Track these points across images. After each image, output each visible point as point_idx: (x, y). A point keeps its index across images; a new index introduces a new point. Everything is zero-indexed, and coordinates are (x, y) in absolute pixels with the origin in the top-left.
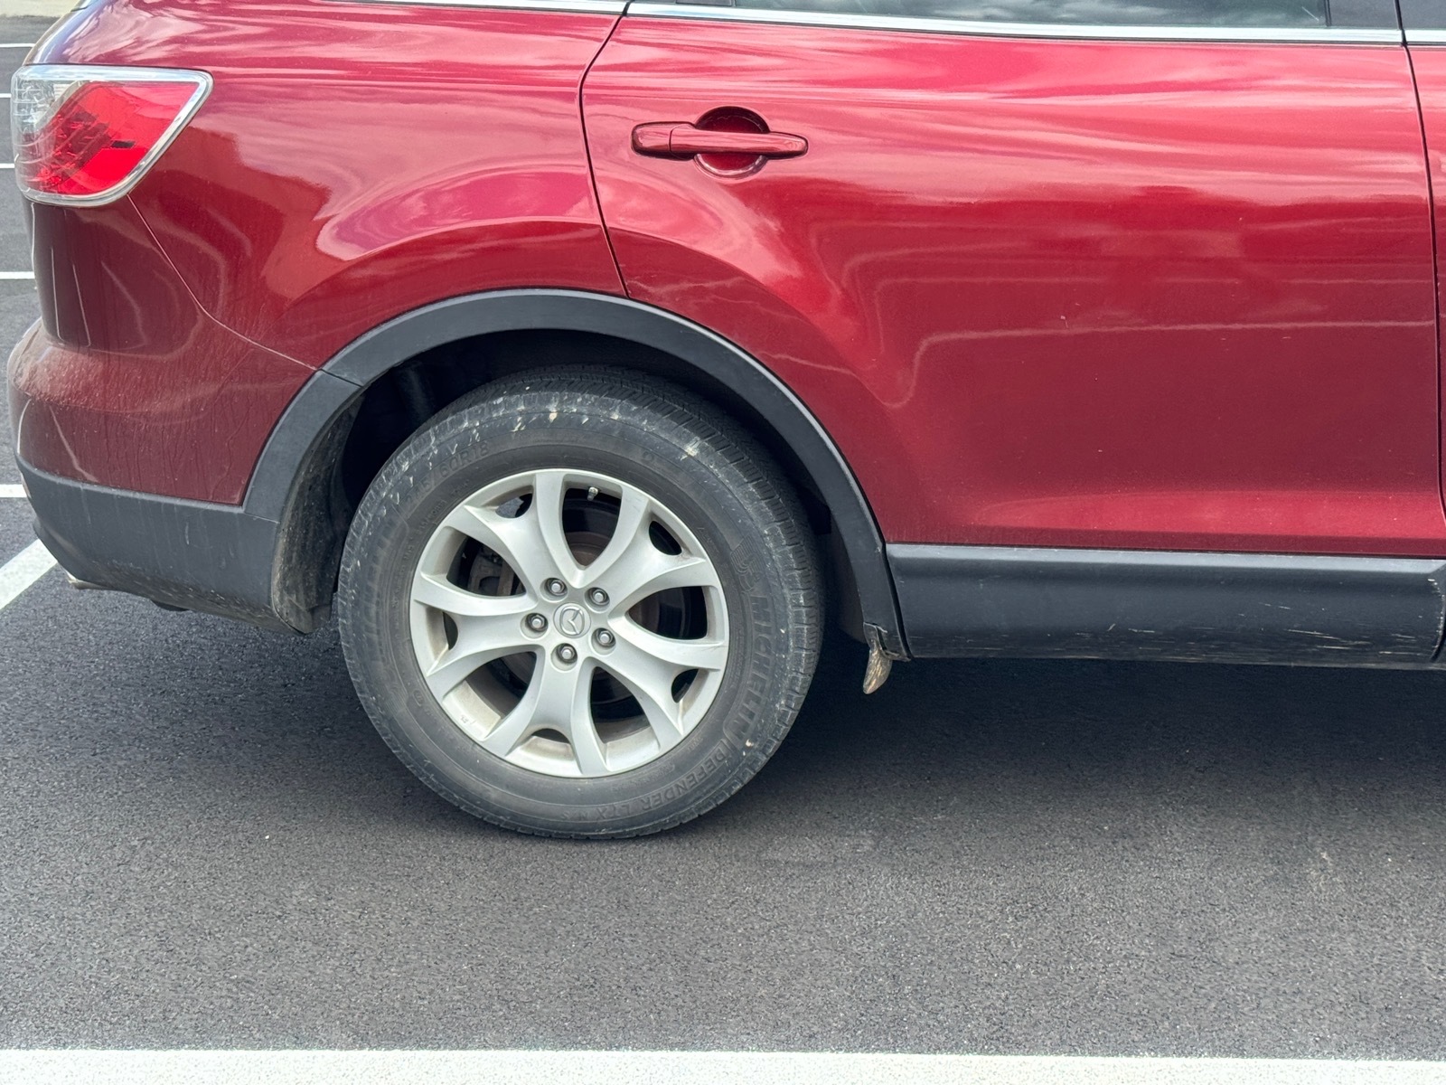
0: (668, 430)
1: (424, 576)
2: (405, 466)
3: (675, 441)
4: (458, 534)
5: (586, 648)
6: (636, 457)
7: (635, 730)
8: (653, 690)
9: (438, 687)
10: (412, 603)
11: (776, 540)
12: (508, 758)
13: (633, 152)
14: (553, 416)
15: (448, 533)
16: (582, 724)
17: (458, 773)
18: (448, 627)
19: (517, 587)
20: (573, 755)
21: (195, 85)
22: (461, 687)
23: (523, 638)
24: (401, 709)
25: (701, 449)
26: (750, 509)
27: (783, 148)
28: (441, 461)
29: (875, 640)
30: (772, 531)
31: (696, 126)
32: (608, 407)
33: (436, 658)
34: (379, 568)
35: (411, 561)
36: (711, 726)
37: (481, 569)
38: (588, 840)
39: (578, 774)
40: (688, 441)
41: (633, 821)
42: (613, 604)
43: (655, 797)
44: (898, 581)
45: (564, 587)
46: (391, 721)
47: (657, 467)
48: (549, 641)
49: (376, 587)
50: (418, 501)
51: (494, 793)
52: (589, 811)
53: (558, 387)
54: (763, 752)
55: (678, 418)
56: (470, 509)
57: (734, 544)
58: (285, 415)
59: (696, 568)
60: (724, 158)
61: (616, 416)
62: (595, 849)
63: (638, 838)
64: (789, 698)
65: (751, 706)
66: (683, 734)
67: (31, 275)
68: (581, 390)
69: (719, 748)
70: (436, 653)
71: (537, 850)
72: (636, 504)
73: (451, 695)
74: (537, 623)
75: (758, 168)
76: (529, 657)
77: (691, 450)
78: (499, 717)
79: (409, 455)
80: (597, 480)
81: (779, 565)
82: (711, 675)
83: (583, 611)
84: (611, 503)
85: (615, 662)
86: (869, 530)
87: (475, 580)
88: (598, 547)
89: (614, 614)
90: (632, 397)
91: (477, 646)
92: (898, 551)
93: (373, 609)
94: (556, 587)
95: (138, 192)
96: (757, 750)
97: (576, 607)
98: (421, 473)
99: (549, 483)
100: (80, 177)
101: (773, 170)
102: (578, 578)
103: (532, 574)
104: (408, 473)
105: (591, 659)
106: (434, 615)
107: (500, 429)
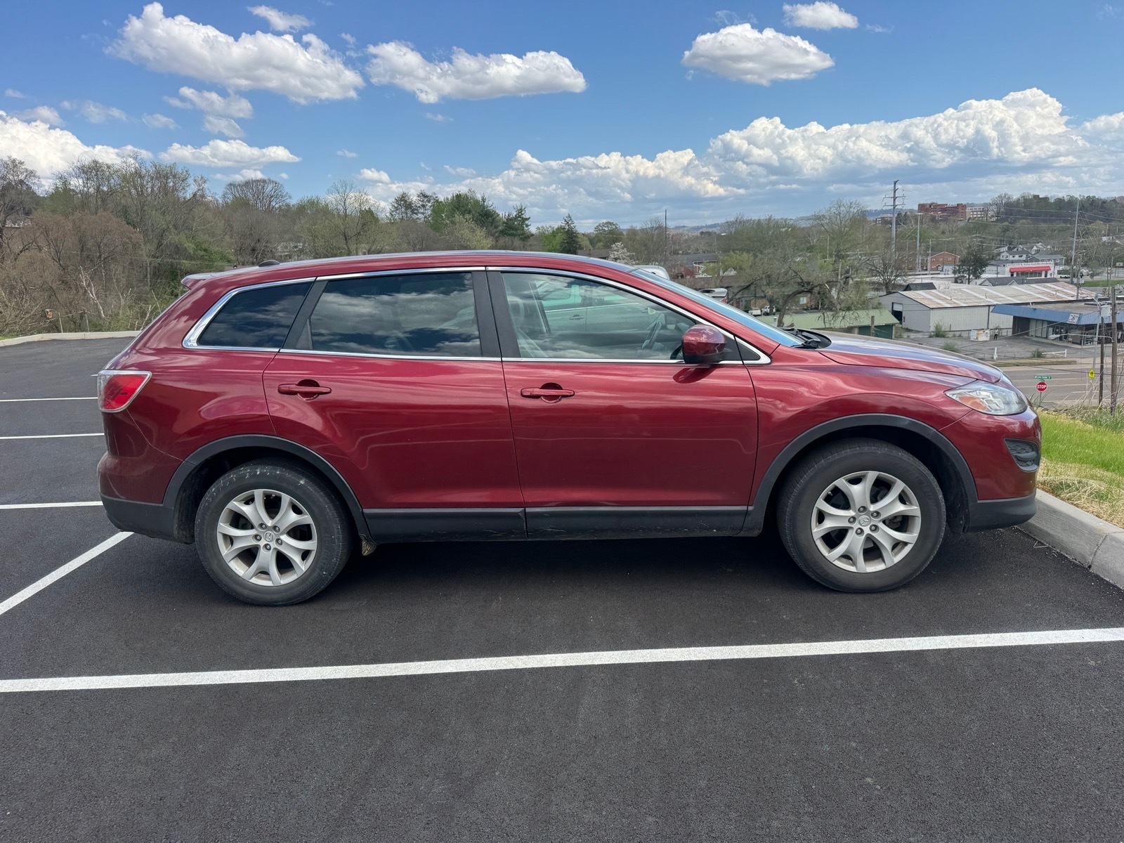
0: (295, 476)
1: (221, 524)
2: (213, 490)
3: (297, 480)
4: (231, 510)
5: (273, 545)
6: (284, 485)
7: (289, 570)
8: (296, 558)
9: (227, 560)
10: (218, 534)
11: (331, 510)
12: (250, 581)
13: (279, 394)
14: (258, 473)
15: (228, 510)
16: (273, 569)
18: (230, 540)
19: (252, 527)
20: (270, 579)
21: (146, 375)
22: (235, 558)
23: (254, 543)
24: (215, 566)
25: (305, 482)
26: (321, 500)
27: (324, 391)
28: (223, 488)
29: (363, 538)
30: (328, 506)
31: (298, 385)
32: (276, 470)
33: (226, 550)
34: (206, 522)
35: (217, 520)
36: (312, 569)
37: (242, 522)
38: (276, 606)
39: (272, 585)
40: (301, 479)
41: (289, 599)
42: (281, 531)
43: (296, 591)
44: (367, 520)
45: (266, 526)
46: (212, 570)
47: (292, 488)
48: (262, 543)
49: (205, 528)
50: (217, 500)
51: (246, 592)
52: (275, 597)
53: (261, 464)
54: (330, 575)
55: (296, 471)
56: (235, 503)
57: (316, 510)
59: (307, 519)
60: (305, 394)
61: (278, 473)
62: (277, 609)
63: (293, 604)
65: (324, 561)
66: (304, 570)
67: (103, 434)
68: (268, 465)
69: (315, 575)
70: (227, 548)
71: (259, 610)
72: (286, 499)
73: (232, 561)
74: (258, 538)
75: (316, 397)
76: (256, 548)
77: (302, 482)
78: (247, 568)
79: (214, 487)
80: (274, 492)
81: (331, 517)
82: (313, 552)
83: (272, 534)
84: (279, 499)
85: (283, 549)
86: (357, 506)
87: (240, 525)
88: (276, 513)
89: (282, 534)
90: (284, 467)
91: (239, 545)
92: (366, 511)
93: (205, 535)
94: (264, 526)
95: (129, 408)
96: (328, 575)
97: (270, 532)
98: (218, 491)
99: (259, 494)
100: (113, 403)
101: (321, 397)
102: (269, 523)
103: (255, 522)
104: (214, 492)
105: (275, 549)
106: (225, 536)
107: (242, 477)
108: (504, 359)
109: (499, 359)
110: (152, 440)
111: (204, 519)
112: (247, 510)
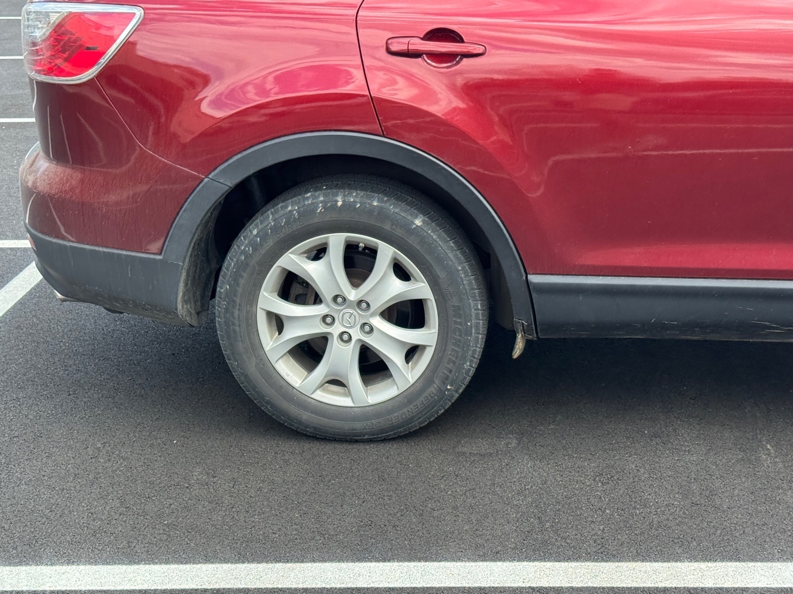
0: (405, 211)
1: (265, 294)
2: (255, 232)
3: (409, 217)
4: (284, 269)
5: (357, 334)
6: (387, 227)
7: (383, 380)
8: (394, 357)
9: (272, 357)
10: (258, 309)
11: (466, 273)
12: (312, 396)
13: (386, 53)
14: (340, 204)
15: (279, 270)
16: (354, 377)
17: (285, 405)
18: (278, 323)
19: (317, 299)
20: (349, 394)
21: (134, 14)
22: (285, 357)
23: (321, 329)
24: (251, 368)
25: (423, 221)
26: (451, 255)
27: (475, 52)
28: (275, 229)
30: (463, 268)
31: (422, 39)
32: (371, 198)
33: (271, 341)
34: (240, 290)
35: (258, 286)
36: (427, 378)
37: (296, 289)
38: (356, 441)
39: (352, 405)
40: (416, 218)
41: (383, 431)
42: (373, 309)
43: (396, 417)
44: (534, 295)
45: (344, 299)
46: (246, 376)
47: (399, 232)
48: (335, 330)
49: (238, 301)
50: (263, 251)
51: (305, 416)
52: (358, 426)
53: (342, 187)
54: (457, 391)
55: (410, 201)
56: (292, 256)
57: (442, 275)
58: (186, 204)
59: (419, 288)
60: (439, 57)
61: (375, 204)
62: (361, 446)
63: (385, 440)
64: (471, 361)
65: (450, 366)
66: (412, 381)
68: (356, 189)
69: (432, 389)
70: (272, 337)
71: (329, 447)
72: (386, 253)
73: (280, 361)
74: (329, 320)
75: (458, 63)
76: (324, 339)
77: (418, 222)
78: (307, 373)
79: (257, 226)
80: (363, 239)
81: (467, 287)
82: (428, 349)
83: (355, 313)
84: (372, 252)
85: (372, 341)
86: (519, 267)
87: (292, 296)
88: (364, 277)
89: (373, 315)
90: (384, 193)
91: (294, 333)
92: (534, 279)
93: (236, 313)
94: (340, 300)
95: (100, 75)
96: (453, 391)
97: (351, 311)
98: (264, 236)
99: (336, 242)
100: (67, 67)
101: (467, 63)
102: (353, 295)
103: (325, 293)
104: (256, 236)
105: (360, 340)
106: (270, 315)
107: (311, 211)
110: (146, 140)
111: (238, 285)
112: (313, 271)
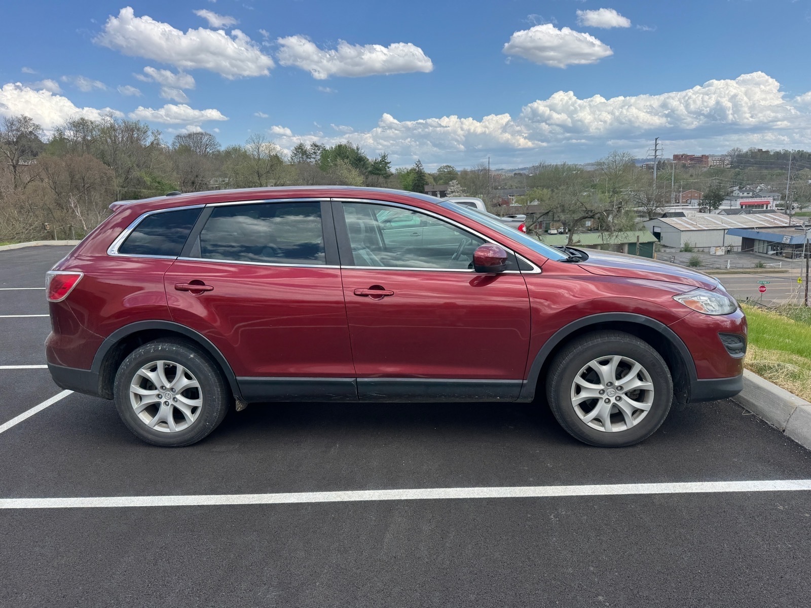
0: (187, 351)
1: (133, 386)
3: (188, 354)
4: (140, 376)
5: (171, 402)
6: (179, 358)
7: (182, 421)
8: (187, 412)
9: (137, 412)
10: (131, 393)
11: (213, 377)
12: (154, 428)
13: (175, 289)
14: (160, 349)
15: (138, 376)
16: (171, 420)
17: (141, 432)
18: (139, 397)
19: (156, 389)
20: (168, 427)
21: (79, 275)
22: (143, 412)
23: (157, 400)
24: (128, 417)
25: (194, 356)
26: (206, 369)
27: (208, 289)
28: (135, 359)
29: (236, 399)
30: (211, 374)
31: (189, 284)
32: (173, 346)
34: (122, 384)
35: (129, 383)
36: (198, 420)
37: (146, 384)
38: (172, 447)
39: (170, 432)
40: (191, 354)
41: (181, 443)
42: (176, 392)
43: (187, 437)
44: (239, 385)
45: (166, 388)
46: (126, 420)
47: (184, 360)
48: (163, 400)
49: (121, 388)
50: (130, 368)
51: (150, 437)
52: (171, 440)
53: (161, 342)
54: (212, 425)
55: (188, 348)
56: (143, 370)
57: (202, 377)
59: (195, 383)
60: (194, 291)
61: (174, 348)
62: (172, 450)
63: (184, 447)
64: (217, 413)
65: (207, 415)
66: (193, 421)
68: (167, 343)
69: (201, 425)
70: (137, 404)
71: (161, 450)
72: (180, 368)
73: (140, 413)
74: (160, 396)
75: (203, 293)
76: (158, 404)
77: (192, 356)
78: (152, 418)
80: (172, 363)
81: (213, 382)
82: (200, 408)
83: (170, 393)
84: (175, 368)
85: (178, 405)
86: (232, 374)
87: (145, 387)
88: (174, 378)
89: (177, 394)
90: (178, 344)
91: (146, 402)
92: (239, 378)
93: (121, 394)
94: (164, 388)
95: (67, 298)
96: (211, 426)
97: (168, 392)
98: (130, 362)
99: (160, 364)
100: (56, 295)
101: (206, 293)
102: (168, 385)
103: (158, 385)
104: (128, 362)
105: (172, 405)
106: (136, 395)
107: (148, 352)
108: (342, 267)
109: (339, 267)
110: (84, 323)
111: (121, 382)
112: (151, 375)
